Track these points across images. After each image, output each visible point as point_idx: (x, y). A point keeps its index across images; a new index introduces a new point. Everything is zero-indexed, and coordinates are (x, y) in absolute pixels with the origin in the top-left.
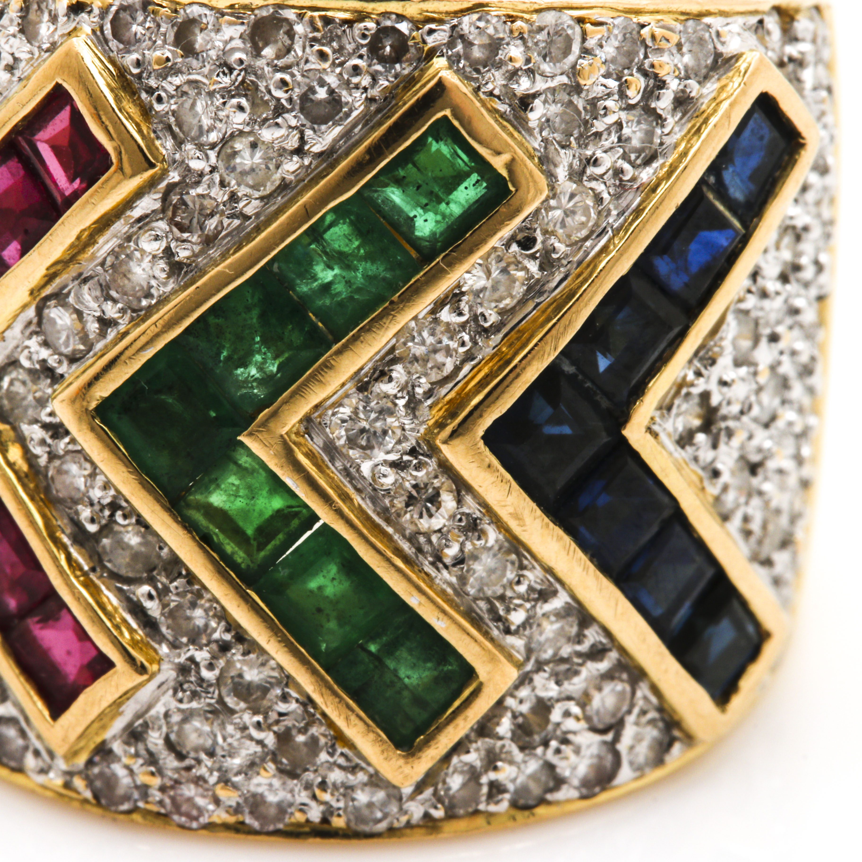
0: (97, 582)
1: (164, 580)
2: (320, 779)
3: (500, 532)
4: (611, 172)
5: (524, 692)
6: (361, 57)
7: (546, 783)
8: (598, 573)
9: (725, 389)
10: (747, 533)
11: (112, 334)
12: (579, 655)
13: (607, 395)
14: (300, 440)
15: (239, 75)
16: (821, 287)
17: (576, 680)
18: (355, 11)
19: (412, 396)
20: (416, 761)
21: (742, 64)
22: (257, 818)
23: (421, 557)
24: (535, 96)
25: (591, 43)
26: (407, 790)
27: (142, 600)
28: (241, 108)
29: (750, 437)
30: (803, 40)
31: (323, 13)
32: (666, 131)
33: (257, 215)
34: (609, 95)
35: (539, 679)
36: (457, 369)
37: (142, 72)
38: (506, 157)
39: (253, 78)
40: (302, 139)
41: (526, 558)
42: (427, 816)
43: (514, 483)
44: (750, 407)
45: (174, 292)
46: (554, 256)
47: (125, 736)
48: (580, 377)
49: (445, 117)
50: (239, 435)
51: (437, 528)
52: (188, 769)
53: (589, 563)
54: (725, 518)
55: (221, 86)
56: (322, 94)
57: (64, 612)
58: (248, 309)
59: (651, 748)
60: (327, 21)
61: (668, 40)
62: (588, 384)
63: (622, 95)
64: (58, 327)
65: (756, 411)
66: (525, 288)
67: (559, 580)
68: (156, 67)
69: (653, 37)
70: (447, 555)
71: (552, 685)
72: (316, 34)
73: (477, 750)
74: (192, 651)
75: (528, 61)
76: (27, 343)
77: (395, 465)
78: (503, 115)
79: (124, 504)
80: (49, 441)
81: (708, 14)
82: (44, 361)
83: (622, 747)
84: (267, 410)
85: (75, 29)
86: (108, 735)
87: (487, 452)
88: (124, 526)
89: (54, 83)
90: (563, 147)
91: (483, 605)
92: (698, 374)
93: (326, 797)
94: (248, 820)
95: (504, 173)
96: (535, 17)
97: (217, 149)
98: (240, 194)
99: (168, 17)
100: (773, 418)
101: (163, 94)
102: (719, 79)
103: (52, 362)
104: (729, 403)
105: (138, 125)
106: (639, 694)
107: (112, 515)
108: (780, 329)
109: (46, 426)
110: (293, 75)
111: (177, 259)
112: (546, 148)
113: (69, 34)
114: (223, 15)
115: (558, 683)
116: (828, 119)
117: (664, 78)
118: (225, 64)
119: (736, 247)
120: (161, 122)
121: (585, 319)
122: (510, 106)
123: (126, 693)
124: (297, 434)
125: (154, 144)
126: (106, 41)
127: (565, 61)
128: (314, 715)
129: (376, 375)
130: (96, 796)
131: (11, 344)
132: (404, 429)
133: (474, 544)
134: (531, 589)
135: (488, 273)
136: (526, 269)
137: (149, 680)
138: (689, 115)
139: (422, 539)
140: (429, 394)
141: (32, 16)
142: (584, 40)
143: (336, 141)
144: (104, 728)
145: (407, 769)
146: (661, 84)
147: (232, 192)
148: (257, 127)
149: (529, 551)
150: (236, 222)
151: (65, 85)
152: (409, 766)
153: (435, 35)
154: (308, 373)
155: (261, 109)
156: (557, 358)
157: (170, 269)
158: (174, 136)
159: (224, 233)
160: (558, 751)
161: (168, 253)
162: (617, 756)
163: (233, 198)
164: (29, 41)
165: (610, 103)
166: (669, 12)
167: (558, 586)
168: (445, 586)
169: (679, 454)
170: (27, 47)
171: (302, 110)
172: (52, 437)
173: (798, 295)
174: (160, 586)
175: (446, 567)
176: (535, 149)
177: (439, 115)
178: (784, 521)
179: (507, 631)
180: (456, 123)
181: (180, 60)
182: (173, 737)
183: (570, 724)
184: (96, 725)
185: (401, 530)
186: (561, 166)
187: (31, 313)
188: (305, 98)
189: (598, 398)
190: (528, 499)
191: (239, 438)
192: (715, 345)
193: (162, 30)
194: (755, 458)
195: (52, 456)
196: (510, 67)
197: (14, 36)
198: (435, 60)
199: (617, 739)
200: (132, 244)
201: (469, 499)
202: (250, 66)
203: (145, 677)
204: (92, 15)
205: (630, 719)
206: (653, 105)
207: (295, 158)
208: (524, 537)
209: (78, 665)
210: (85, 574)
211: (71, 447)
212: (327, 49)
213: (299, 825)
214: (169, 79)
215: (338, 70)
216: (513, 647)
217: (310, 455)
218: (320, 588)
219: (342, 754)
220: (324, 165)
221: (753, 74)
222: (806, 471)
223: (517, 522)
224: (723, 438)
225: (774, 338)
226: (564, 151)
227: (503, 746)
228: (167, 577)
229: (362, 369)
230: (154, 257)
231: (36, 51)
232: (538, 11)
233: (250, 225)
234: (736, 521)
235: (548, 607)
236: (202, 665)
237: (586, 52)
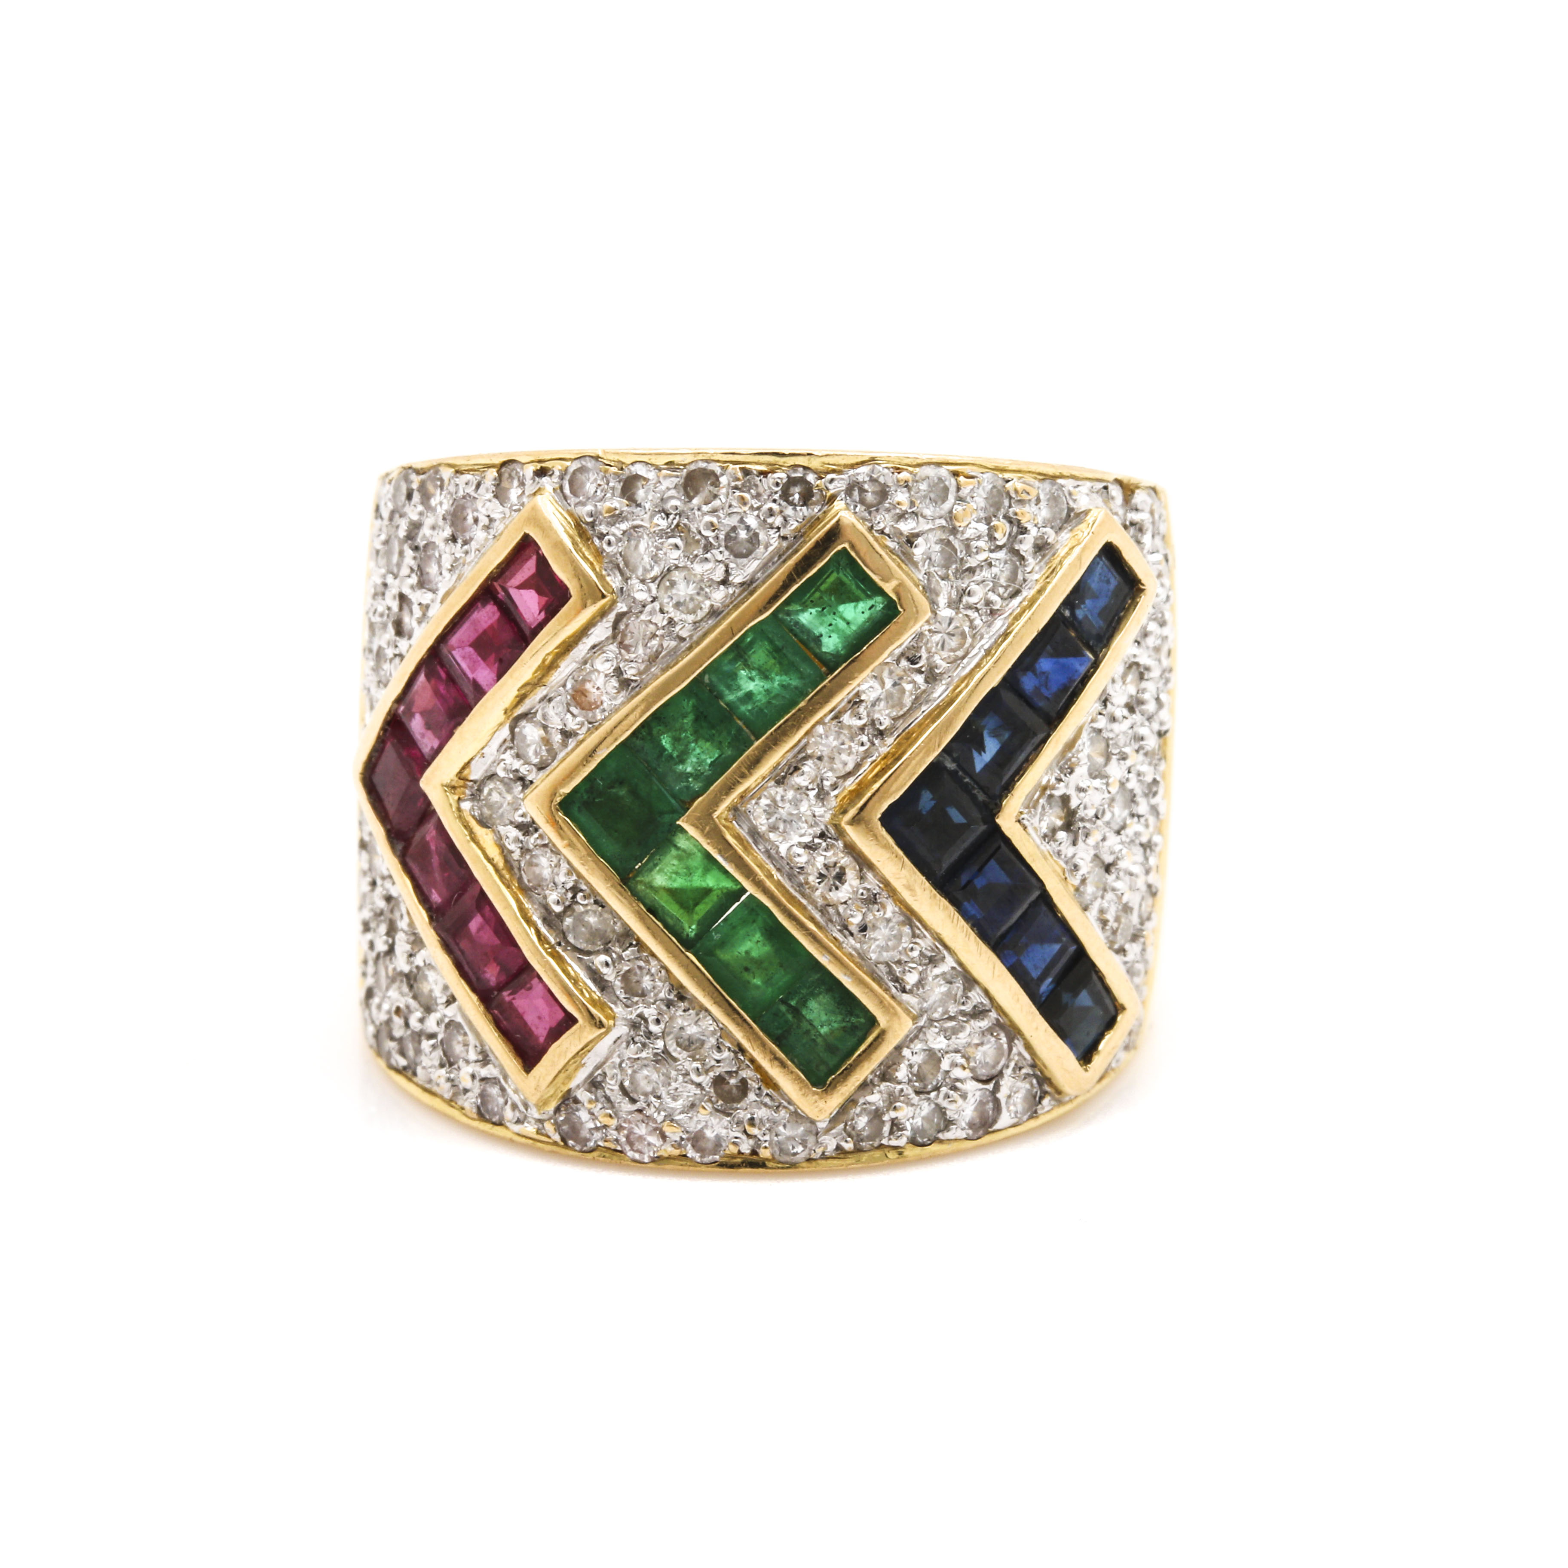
0: (563, 954)
1: (618, 950)
2: (749, 1116)
3: (896, 905)
4: (983, 601)
5: (918, 1046)
6: (775, 501)
7: (938, 1124)
8: (978, 939)
9: (1082, 794)
10: (1104, 923)
11: (572, 743)
12: (963, 1013)
13: (982, 788)
14: (728, 824)
15: (674, 519)
16: (1162, 724)
17: (961, 1035)
18: (769, 464)
19: (821, 788)
20: (829, 1097)
21: (1090, 518)
22: (697, 1151)
23: (830, 925)
24: (917, 535)
25: (964, 492)
26: (822, 1125)
27: (600, 967)
28: (677, 547)
29: (1104, 839)
30: (1142, 511)
31: (743, 466)
32: (1028, 569)
33: (691, 636)
34: (979, 537)
35: (931, 1032)
36: (858, 766)
37: (595, 521)
38: (894, 583)
39: (686, 521)
40: (727, 572)
41: (919, 929)
42: (839, 1148)
43: (906, 859)
44: (1104, 812)
45: (623, 704)
46: (937, 671)
47: (586, 1086)
48: (960, 773)
49: (844, 549)
50: (678, 820)
51: (843, 901)
52: (640, 1111)
53: (970, 930)
54: (1085, 909)
55: (660, 528)
56: (743, 534)
57: (535, 981)
58: (684, 716)
59: (1025, 1099)
60: (746, 472)
61: (1028, 493)
62: (967, 780)
63: (992, 538)
64: (528, 742)
65: (1108, 817)
66: (914, 697)
67: (946, 947)
68: (607, 515)
69: (1016, 491)
70: (853, 924)
71: (942, 1038)
72: (737, 483)
73: (880, 1092)
74: (641, 1009)
75: (912, 504)
76: (503, 757)
77: (807, 847)
78: (892, 551)
79: (584, 887)
80: (522, 838)
81: (1062, 476)
82: (517, 771)
83: (1001, 1096)
84: (700, 799)
85: (539, 489)
86: (573, 1084)
87: (883, 832)
88: (585, 906)
89: (522, 534)
90: (943, 579)
91: (881, 967)
92: (1059, 780)
93: (754, 1131)
94: (691, 1153)
95: (894, 597)
96: (917, 469)
97: (657, 582)
98: (676, 619)
99: (615, 474)
100: (1123, 827)
101: (612, 539)
102: (1071, 530)
103: (524, 770)
104: (1085, 808)
105: (592, 564)
106: (1015, 1050)
107: (574, 897)
108: (1127, 750)
109: (520, 827)
110: (718, 517)
111: (625, 676)
112: (928, 580)
113: (535, 494)
114: (660, 470)
115: (948, 1038)
116: (1166, 581)
117: (1026, 525)
118: (664, 511)
119: (1088, 671)
120: (611, 562)
121: (963, 721)
122: (898, 543)
123: (586, 1046)
124: (726, 819)
125: (605, 579)
126: (565, 498)
127: (943, 506)
128: (743, 1062)
129: (791, 771)
130: (563, 1139)
131: (489, 760)
132: (814, 816)
133: (874, 915)
134: (922, 954)
135: (883, 684)
136: (913, 682)
137: (606, 1033)
138: (1047, 558)
139: (831, 910)
140: (835, 787)
141: (505, 484)
142: (958, 489)
143: (755, 572)
144: (569, 1078)
145: (821, 1104)
146: (1024, 531)
147: (670, 618)
148: (689, 563)
149: (920, 921)
150: (673, 644)
151: (532, 534)
152: (823, 1101)
153: (835, 483)
154: (734, 766)
155: (693, 547)
156: (940, 755)
157: (620, 685)
158: (622, 573)
159: (663, 653)
160: (947, 1096)
161: (618, 672)
162: (997, 1103)
163: (671, 622)
164: (501, 504)
165: (981, 544)
166: (1029, 472)
167: (945, 953)
168: (850, 950)
169: (1045, 847)
170: (501, 508)
171: (726, 547)
172: (524, 835)
173: (1142, 725)
174: (614, 956)
175: (852, 934)
176: (920, 580)
177: (839, 548)
178: (1135, 919)
179: (904, 991)
180: (853, 554)
181: (626, 508)
182: (627, 1084)
183: (957, 1073)
184: (562, 1075)
185: (813, 902)
186: (942, 595)
187: (505, 732)
188: (729, 538)
189: (975, 792)
190: (918, 873)
191: (678, 823)
192: (1073, 757)
193: (611, 484)
194: (1108, 859)
195: (525, 850)
196: (898, 511)
197: (490, 501)
198: (836, 503)
199: (997, 1088)
200: (588, 666)
201: (870, 876)
202: (683, 511)
203: (603, 1030)
204: (553, 477)
205: (1008, 1072)
206: (1017, 548)
207: (722, 587)
208: (915, 906)
209: (548, 1027)
210: (552, 947)
211: (539, 842)
212: (746, 495)
213: (733, 1156)
214: (617, 525)
215: (756, 513)
216: (908, 1003)
217: (738, 837)
218: (747, 952)
219: (767, 1095)
220: (746, 593)
221: (1100, 525)
222: (1152, 878)
223: (909, 893)
224: (1081, 837)
225: (1124, 757)
226: (944, 582)
227: (902, 1090)
228: (620, 947)
229: (779, 764)
230: (606, 676)
231: (507, 511)
232: (919, 465)
233: (685, 645)
234: (1094, 912)
235: (937, 971)
236: (650, 1020)
237: (960, 499)
